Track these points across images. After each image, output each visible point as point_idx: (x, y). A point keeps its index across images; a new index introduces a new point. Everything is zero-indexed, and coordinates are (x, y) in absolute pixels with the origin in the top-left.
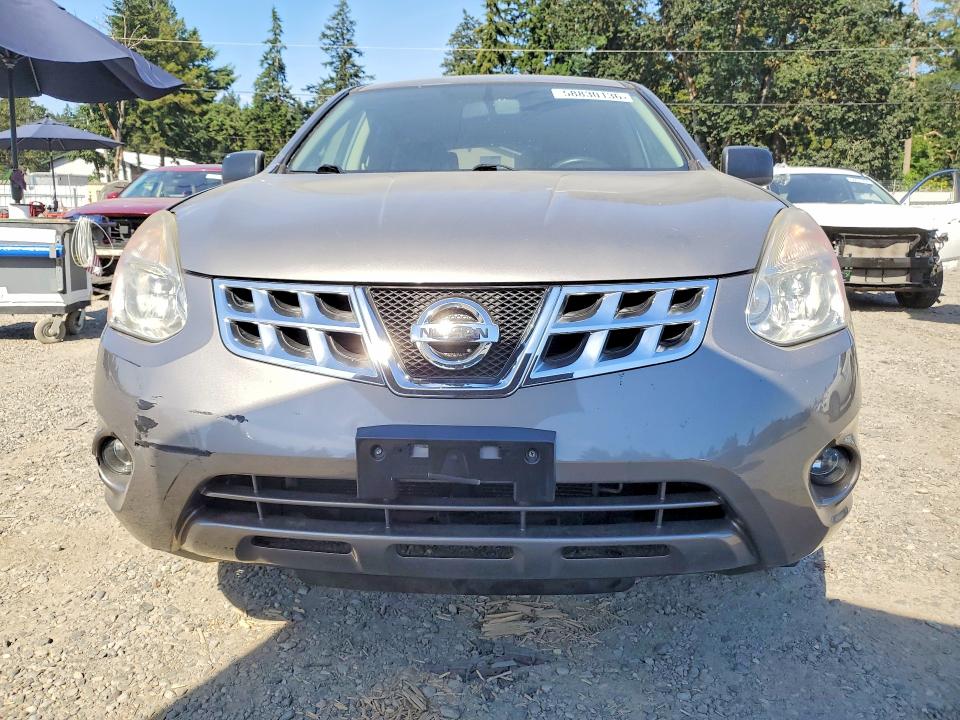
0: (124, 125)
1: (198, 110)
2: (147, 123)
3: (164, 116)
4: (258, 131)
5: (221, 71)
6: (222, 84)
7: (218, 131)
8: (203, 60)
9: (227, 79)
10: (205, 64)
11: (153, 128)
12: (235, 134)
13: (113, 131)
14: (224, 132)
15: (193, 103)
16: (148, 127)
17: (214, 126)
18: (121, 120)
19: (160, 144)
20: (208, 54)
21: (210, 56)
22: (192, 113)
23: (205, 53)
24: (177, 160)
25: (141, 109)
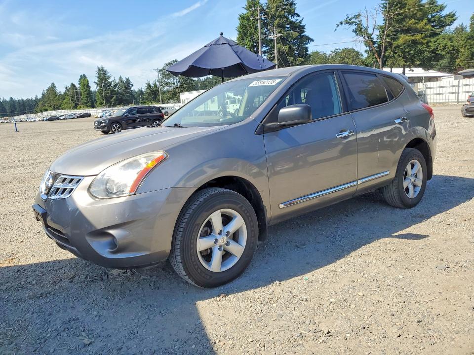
0: (384, 56)
1: (425, 41)
2: (396, 53)
3: (405, 48)
4: (471, 45)
5: (448, 15)
6: (448, 23)
7: (443, 49)
8: (437, 12)
9: (451, 19)
10: (438, 14)
11: (399, 55)
12: (453, 50)
13: (378, 60)
14: (447, 49)
15: (422, 38)
16: (397, 55)
17: (441, 47)
18: (382, 54)
19: (402, 63)
20: (441, 8)
21: (442, 8)
22: (422, 44)
23: (438, 8)
24: (412, 69)
25: (393, 46)
